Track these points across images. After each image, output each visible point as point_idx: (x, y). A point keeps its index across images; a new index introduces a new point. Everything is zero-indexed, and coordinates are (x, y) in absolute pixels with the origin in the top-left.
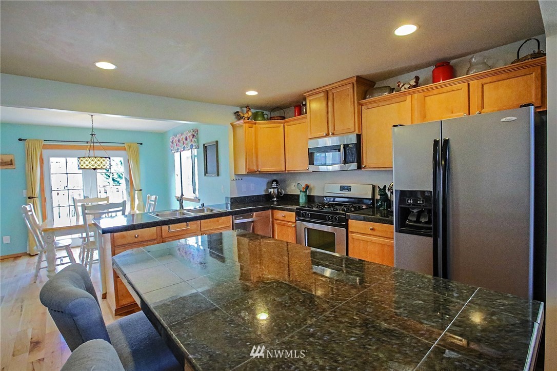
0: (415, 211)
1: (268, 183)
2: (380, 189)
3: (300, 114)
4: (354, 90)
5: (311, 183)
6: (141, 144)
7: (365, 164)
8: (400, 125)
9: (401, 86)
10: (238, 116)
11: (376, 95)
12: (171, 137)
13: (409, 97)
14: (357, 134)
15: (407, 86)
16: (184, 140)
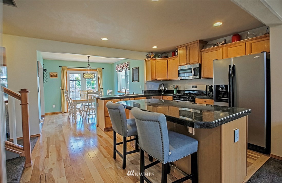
0: (222, 93)
1: (160, 85)
2: (209, 87)
3: (175, 55)
4: (198, 46)
5: (179, 85)
6: (103, 68)
7: (203, 76)
8: (216, 60)
9: (218, 43)
10: (148, 56)
11: (208, 47)
12: (117, 66)
13: (221, 48)
14: (199, 64)
15: (221, 44)
16: (123, 67)
